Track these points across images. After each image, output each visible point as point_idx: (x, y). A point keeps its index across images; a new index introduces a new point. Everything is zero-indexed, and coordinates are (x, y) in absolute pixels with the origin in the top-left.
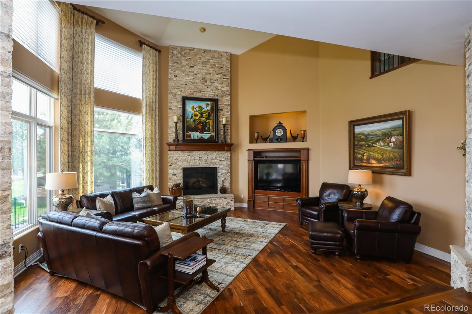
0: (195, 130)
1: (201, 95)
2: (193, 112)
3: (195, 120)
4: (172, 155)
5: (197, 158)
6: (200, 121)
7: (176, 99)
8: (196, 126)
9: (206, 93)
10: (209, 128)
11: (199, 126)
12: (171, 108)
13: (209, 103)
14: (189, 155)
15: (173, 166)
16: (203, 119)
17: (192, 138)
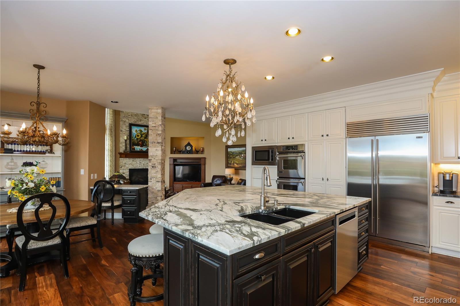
0: (138, 145)
1: (141, 123)
2: (136, 133)
3: (137, 139)
4: (122, 161)
5: (138, 162)
6: (141, 140)
7: (125, 124)
8: (138, 142)
9: (144, 122)
10: (146, 144)
11: (140, 143)
12: (122, 131)
13: (146, 128)
14: (133, 161)
15: (123, 167)
16: (142, 138)
17: (136, 150)
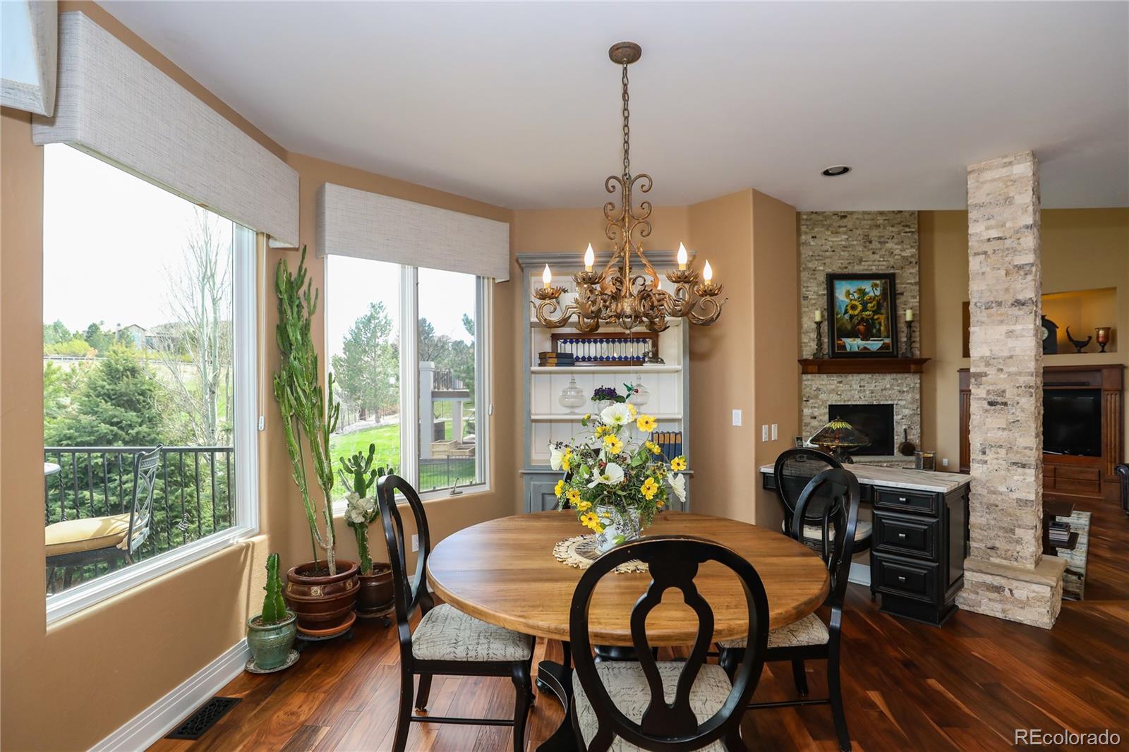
0: (853, 334)
1: (862, 267)
2: (848, 301)
3: (852, 317)
4: (809, 383)
5: (856, 386)
6: (862, 318)
7: (816, 279)
8: (854, 327)
9: (870, 263)
10: (880, 330)
11: (861, 327)
12: (807, 297)
13: (878, 282)
14: (840, 382)
15: (811, 401)
16: (867, 313)
17: (848, 350)
